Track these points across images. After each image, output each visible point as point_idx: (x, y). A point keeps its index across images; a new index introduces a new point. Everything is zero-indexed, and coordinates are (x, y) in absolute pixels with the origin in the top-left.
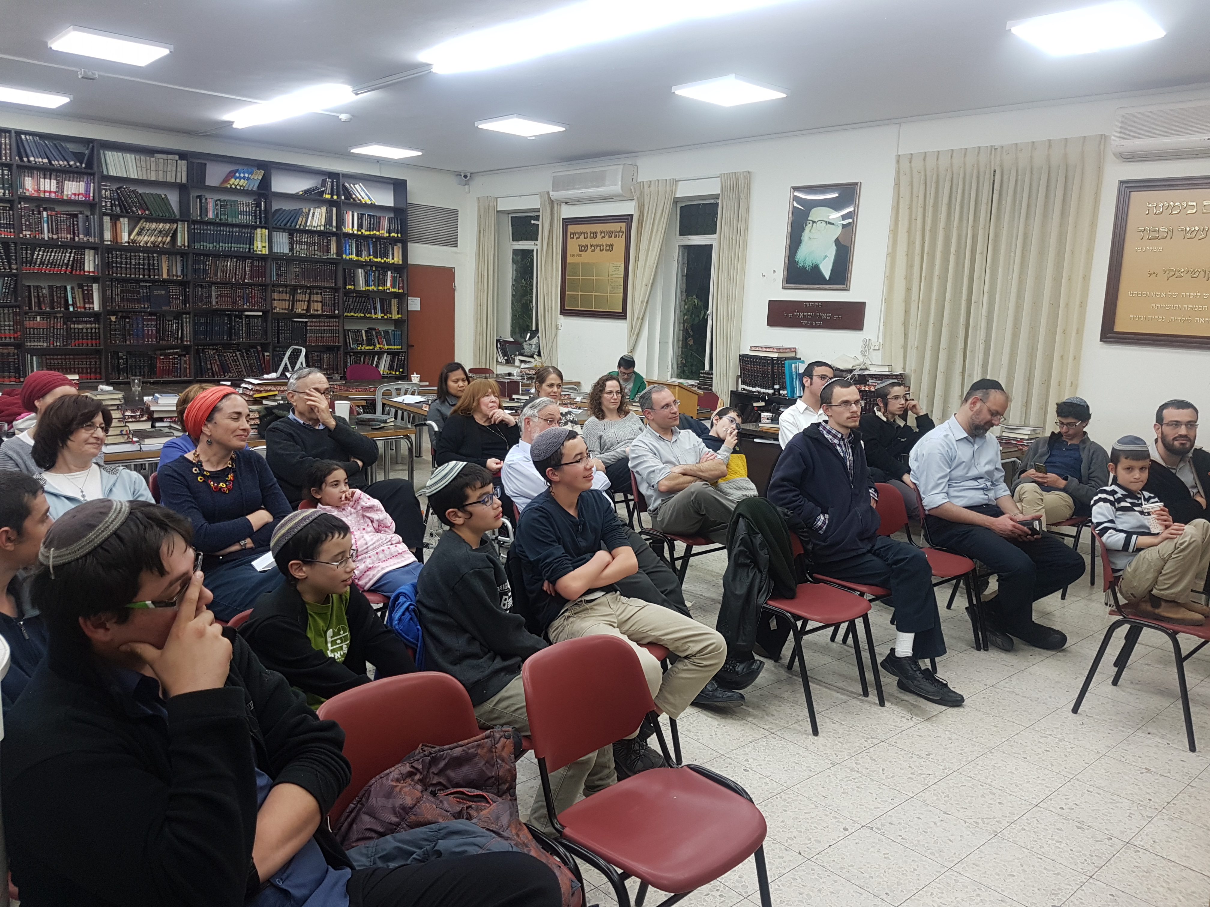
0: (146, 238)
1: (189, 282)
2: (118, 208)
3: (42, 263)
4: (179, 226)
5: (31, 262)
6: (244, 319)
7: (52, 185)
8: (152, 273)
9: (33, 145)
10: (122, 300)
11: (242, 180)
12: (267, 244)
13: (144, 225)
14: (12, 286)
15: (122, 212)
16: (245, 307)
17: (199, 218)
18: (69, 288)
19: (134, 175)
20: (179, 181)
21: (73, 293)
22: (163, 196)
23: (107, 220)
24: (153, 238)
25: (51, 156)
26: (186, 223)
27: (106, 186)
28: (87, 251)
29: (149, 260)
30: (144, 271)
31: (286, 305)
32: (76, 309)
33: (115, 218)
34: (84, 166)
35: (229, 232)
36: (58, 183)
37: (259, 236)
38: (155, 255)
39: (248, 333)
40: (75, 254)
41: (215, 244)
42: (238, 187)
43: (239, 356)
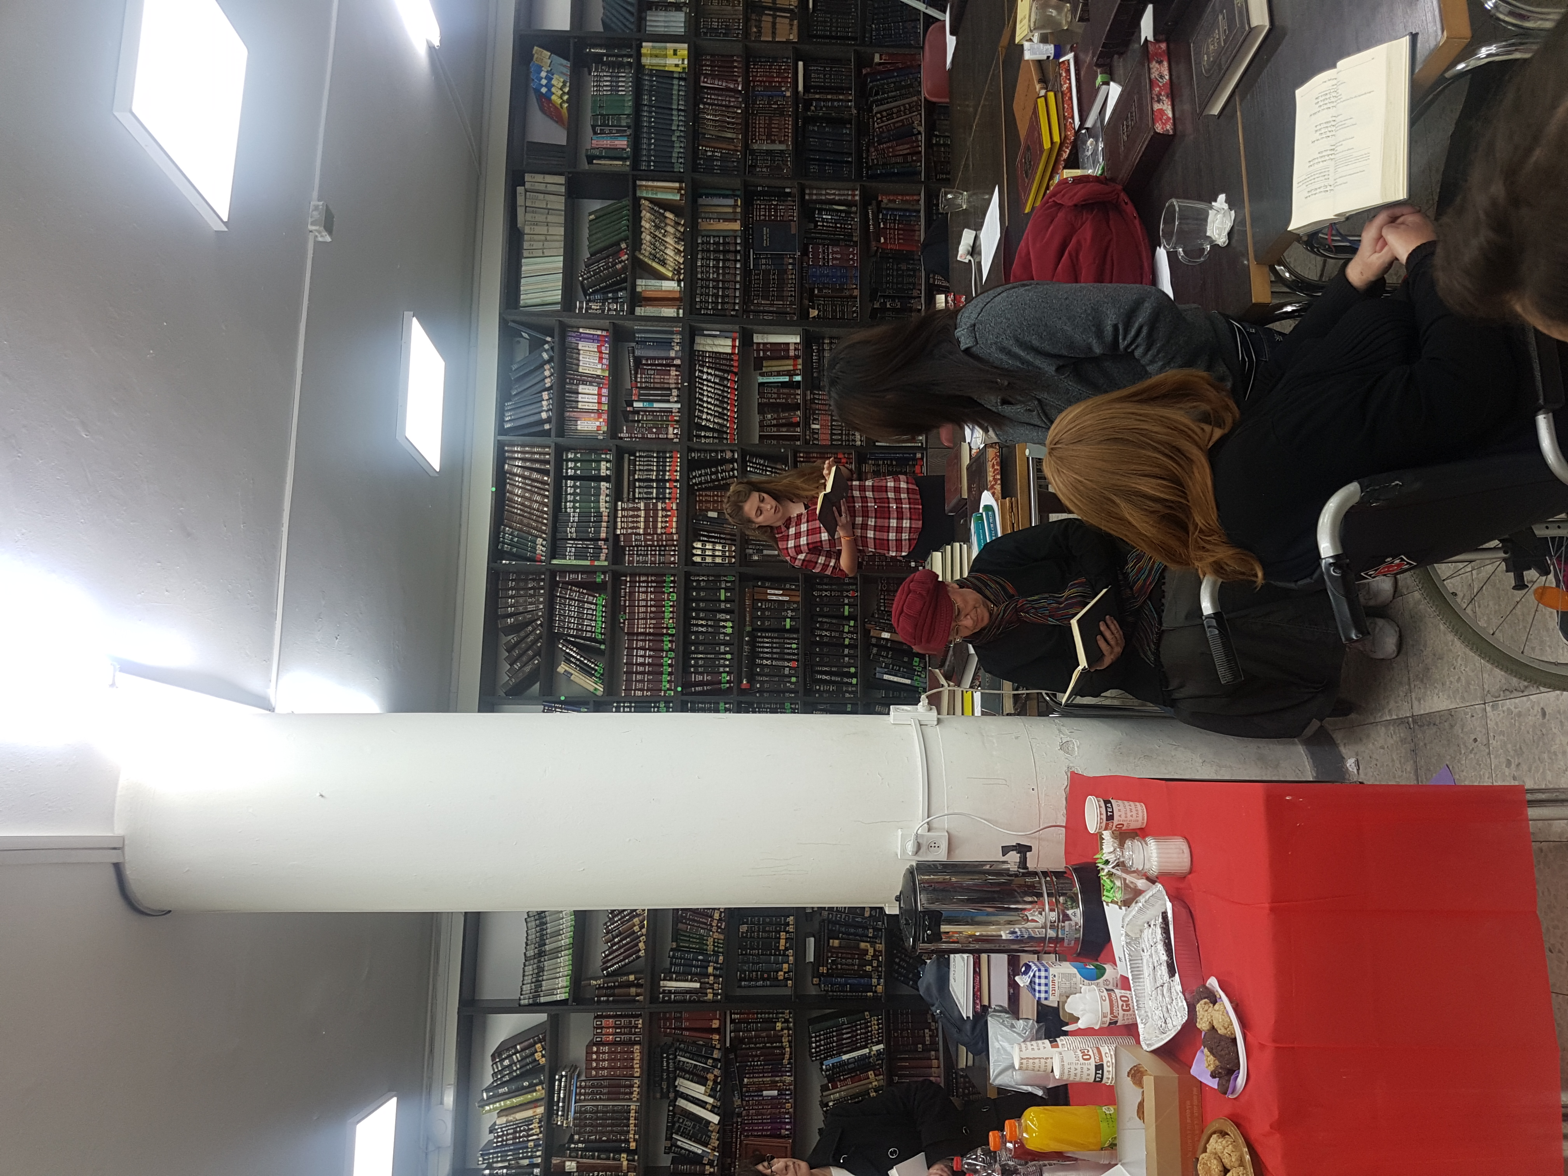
0: (671, 253)
1: (746, 185)
2: (620, 294)
3: (721, 415)
4: (644, 195)
5: (720, 431)
6: (811, 96)
7: (587, 391)
8: (732, 248)
9: (521, 412)
10: (780, 297)
11: (554, 82)
12: (668, 45)
13: (647, 254)
14: (762, 462)
15: (625, 289)
16: (788, 94)
17: (628, 163)
18: (761, 380)
19: (558, 263)
20: (563, 189)
21: (770, 374)
22: (592, 217)
23: (639, 311)
24: (668, 239)
25: (538, 388)
26: (638, 183)
27: (581, 308)
28: (696, 347)
29: (709, 251)
30: (729, 260)
31: (783, 24)
32: (798, 372)
33: (636, 299)
34: (549, 339)
35: (651, 112)
36: (584, 383)
37: (655, 61)
38: (699, 241)
39: (839, 90)
40: (703, 366)
41: (674, 138)
42: (566, 90)
43: (881, 108)
